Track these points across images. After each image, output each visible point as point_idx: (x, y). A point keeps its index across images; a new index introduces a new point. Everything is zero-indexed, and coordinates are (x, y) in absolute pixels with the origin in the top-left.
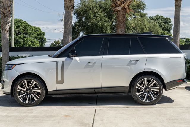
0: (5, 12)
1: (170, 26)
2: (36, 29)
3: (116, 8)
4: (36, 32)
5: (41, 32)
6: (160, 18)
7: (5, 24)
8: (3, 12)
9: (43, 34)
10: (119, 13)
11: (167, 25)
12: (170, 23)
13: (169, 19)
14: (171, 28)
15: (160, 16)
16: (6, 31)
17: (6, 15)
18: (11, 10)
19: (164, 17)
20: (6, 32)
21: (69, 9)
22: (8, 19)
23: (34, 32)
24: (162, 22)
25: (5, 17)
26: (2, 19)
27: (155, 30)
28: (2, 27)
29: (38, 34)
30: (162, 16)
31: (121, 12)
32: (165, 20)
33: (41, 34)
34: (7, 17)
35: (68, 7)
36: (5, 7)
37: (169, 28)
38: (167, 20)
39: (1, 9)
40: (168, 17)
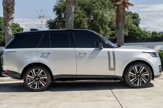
0: (8, 8)
1: (138, 21)
2: (16, 25)
3: (117, 3)
4: (15, 28)
5: (20, 27)
6: (129, 14)
7: (8, 19)
8: (6, 8)
9: (22, 30)
10: (119, 7)
11: (135, 20)
12: (138, 18)
13: (137, 14)
14: (139, 22)
15: (129, 12)
16: (9, 26)
17: (10, 11)
18: (13, 6)
19: (132, 12)
20: (9, 28)
21: (70, 4)
22: (11, 15)
23: (14, 28)
24: (131, 18)
25: (8, 12)
26: (5, 15)
27: (129, 24)
28: (6, 23)
29: (17, 30)
30: (131, 12)
31: (121, 6)
32: (134, 15)
33: (20, 30)
34: (10, 13)
35: (70, 2)
36: (8, 3)
37: (137, 22)
38: (135, 15)
39: (4, 5)
40: (136, 13)
